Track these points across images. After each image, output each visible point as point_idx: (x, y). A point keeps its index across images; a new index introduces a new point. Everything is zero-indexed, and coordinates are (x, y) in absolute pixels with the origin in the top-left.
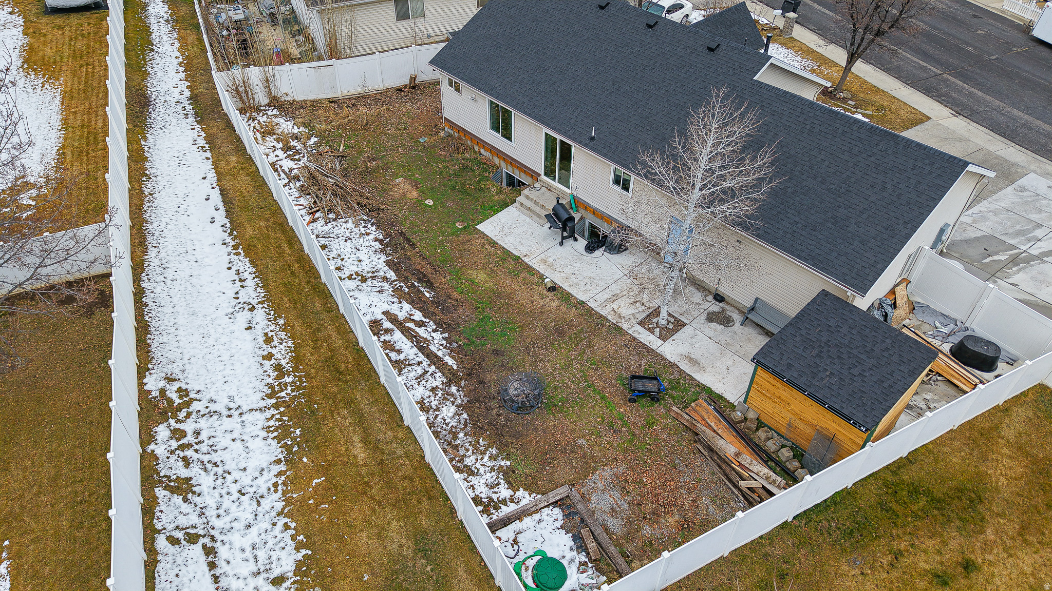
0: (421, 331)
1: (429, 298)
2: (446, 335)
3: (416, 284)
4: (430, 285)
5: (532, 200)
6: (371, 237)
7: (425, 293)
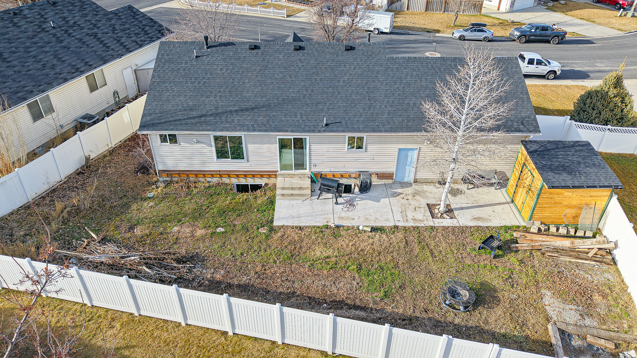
5: (288, 188)
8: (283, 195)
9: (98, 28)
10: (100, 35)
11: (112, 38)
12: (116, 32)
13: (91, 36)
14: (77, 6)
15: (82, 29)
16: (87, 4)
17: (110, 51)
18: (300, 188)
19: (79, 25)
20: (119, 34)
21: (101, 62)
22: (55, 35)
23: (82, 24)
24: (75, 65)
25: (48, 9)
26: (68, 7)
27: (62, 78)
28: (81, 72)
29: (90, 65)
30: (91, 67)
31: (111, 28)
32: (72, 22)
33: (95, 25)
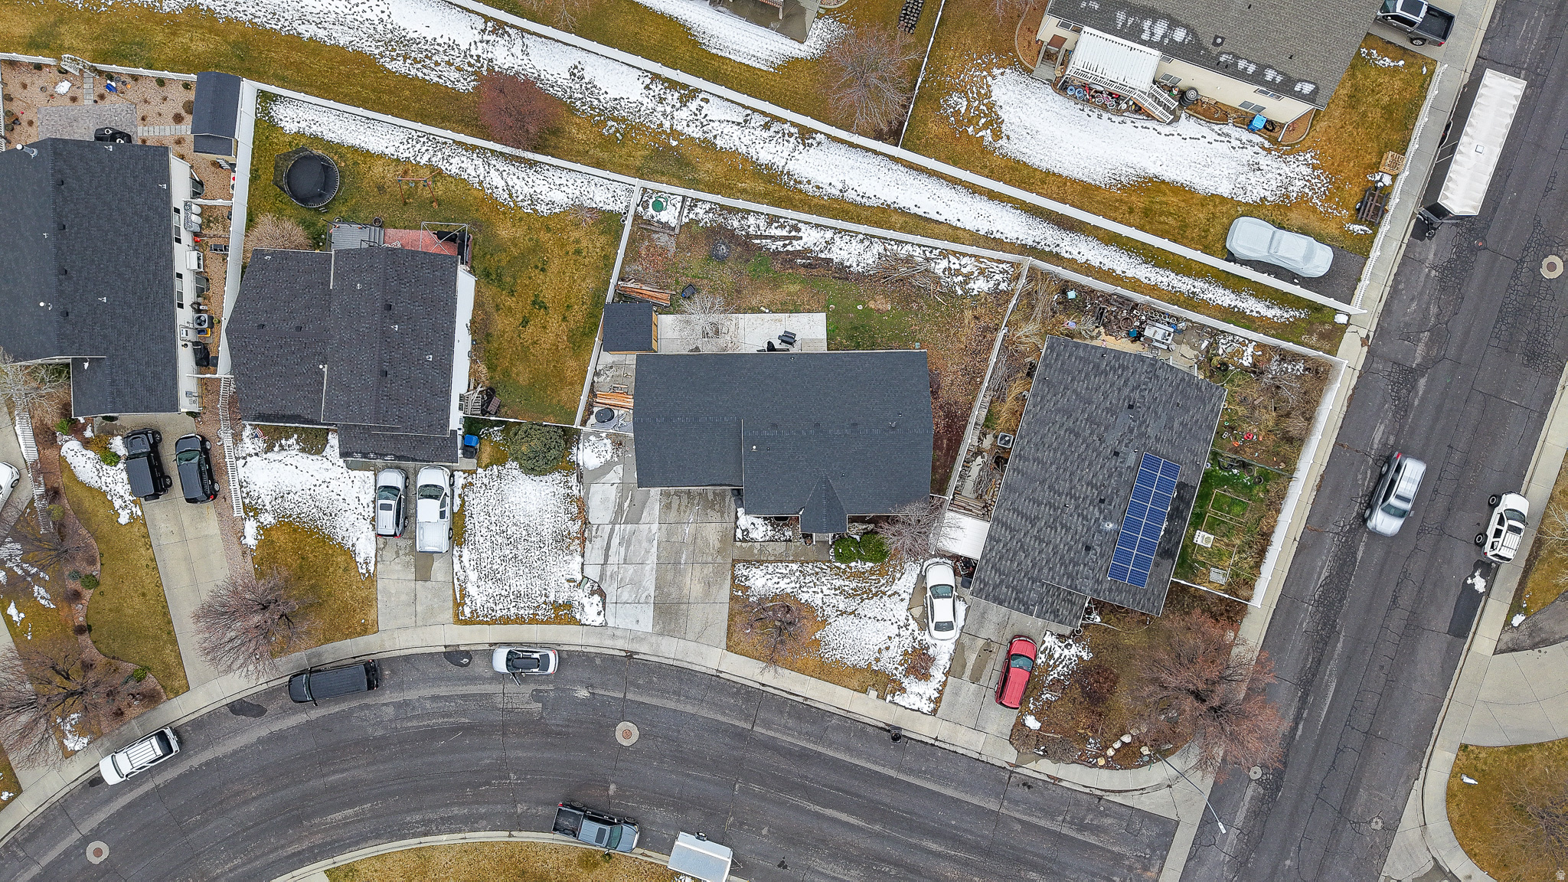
0: (781, 243)
1: (797, 260)
2: (771, 250)
3: (809, 261)
7: (801, 261)
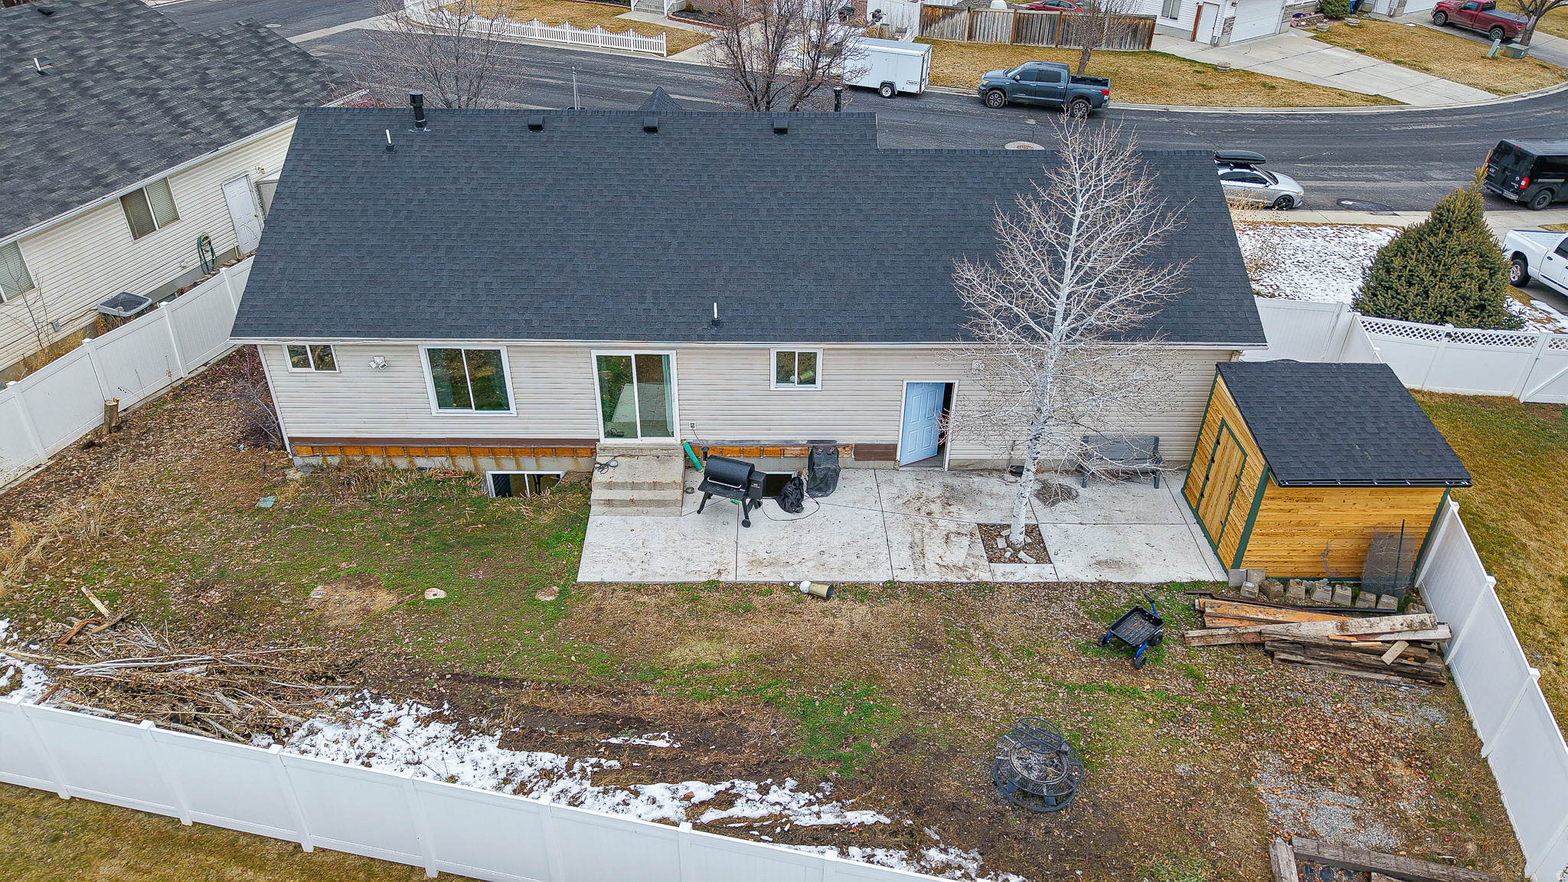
1: (671, 748)
2: (790, 783)
3: (613, 740)
4: (641, 725)
6: (407, 723)
7: (652, 743)
8: (609, 503)
9: (162, 75)
10: (164, 94)
11: (197, 100)
12: (208, 86)
13: (142, 95)
14: (109, 20)
15: (121, 79)
16: (137, 17)
17: (188, 133)
18: (655, 485)
19: (111, 68)
20: (218, 92)
21: (164, 162)
22: (43, 92)
23: (119, 65)
24: (92, 169)
25: (32, 27)
26: (85, 22)
27: (54, 202)
28: (106, 185)
29: (133, 170)
30: (135, 173)
31: (196, 77)
32: (94, 59)
33: (154, 69)
